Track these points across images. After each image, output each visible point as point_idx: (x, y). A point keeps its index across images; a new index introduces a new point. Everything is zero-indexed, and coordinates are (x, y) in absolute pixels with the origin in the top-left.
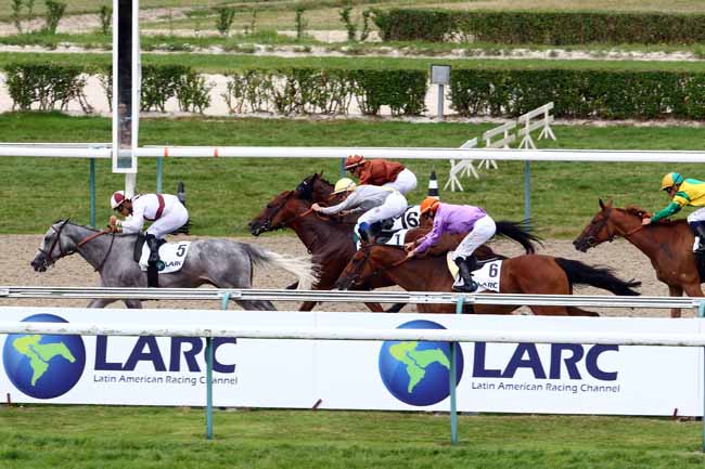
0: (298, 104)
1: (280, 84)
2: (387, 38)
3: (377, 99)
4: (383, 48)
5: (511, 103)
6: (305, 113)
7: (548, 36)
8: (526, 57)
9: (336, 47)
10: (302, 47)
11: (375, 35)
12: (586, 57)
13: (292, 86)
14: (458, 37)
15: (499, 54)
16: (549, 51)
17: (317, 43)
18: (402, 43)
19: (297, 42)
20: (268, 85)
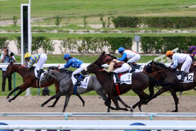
0: (86, 50)
1: (80, 43)
2: (117, 26)
3: (115, 48)
4: (115, 30)
5: (163, 48)
6: (89, 53)
7: (174, 25)
8: (167, 33)
9: (98, 30)
10: (86, 30)
11: (112, 26)
12: (188, 32)
13: (84, 43)
14: (142, 26)
15: (157, 32)
16: (175, 31)
17: (92, 29)
18: (122, 28)
19: (84, 28)
20: (75, 43)
